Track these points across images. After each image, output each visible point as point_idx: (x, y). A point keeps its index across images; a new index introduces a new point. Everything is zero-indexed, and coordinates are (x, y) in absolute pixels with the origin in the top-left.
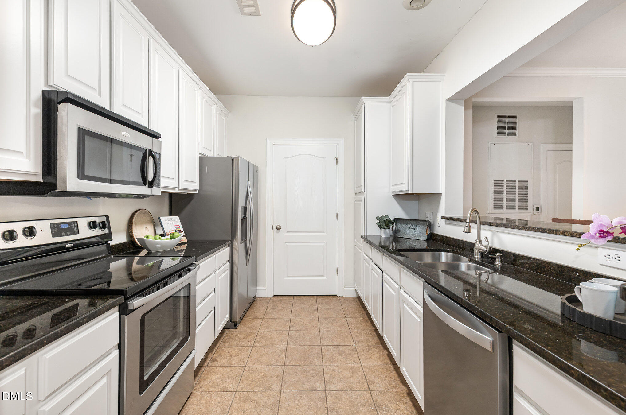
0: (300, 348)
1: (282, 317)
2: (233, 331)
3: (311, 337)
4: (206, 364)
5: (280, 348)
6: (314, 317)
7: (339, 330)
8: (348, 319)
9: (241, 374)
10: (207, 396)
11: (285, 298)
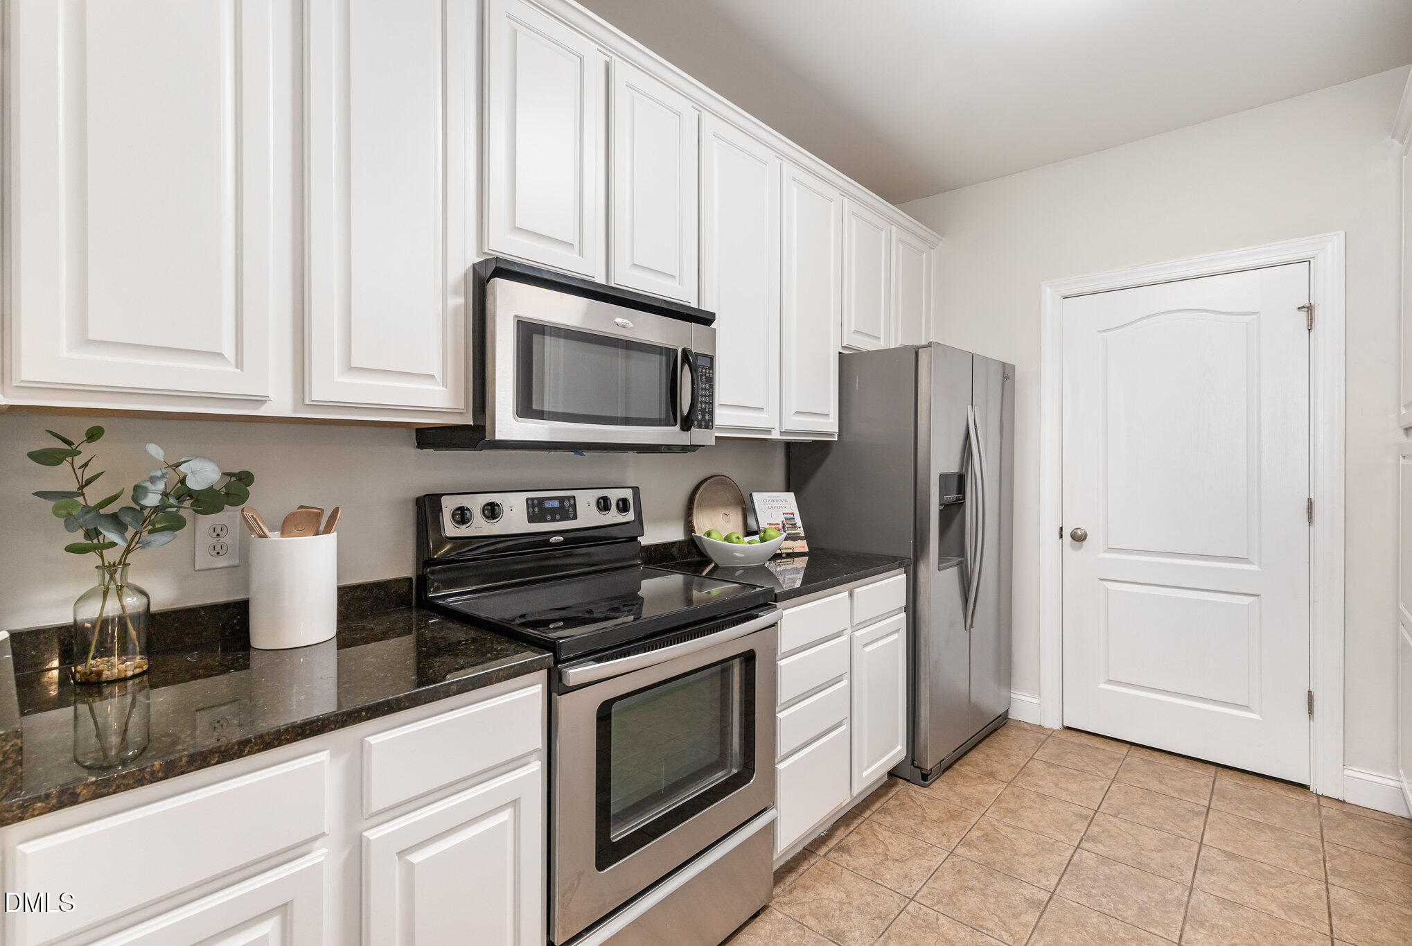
0: (1095, 919)
1: (1068, 798)
2: (915, 792)
3: (1149, 897)
4: (824, 850)
5: (1028, 891)
6: (1183, 834)
7: (1278, 919)
8: (1337, 894)
9: (893, 917)
10: (792, 932)
11: (1098, 743)
